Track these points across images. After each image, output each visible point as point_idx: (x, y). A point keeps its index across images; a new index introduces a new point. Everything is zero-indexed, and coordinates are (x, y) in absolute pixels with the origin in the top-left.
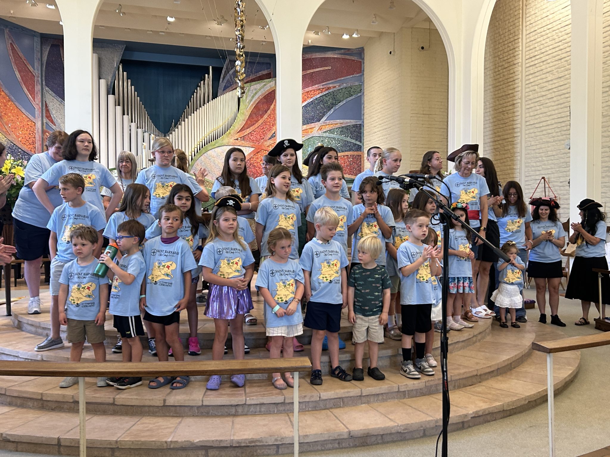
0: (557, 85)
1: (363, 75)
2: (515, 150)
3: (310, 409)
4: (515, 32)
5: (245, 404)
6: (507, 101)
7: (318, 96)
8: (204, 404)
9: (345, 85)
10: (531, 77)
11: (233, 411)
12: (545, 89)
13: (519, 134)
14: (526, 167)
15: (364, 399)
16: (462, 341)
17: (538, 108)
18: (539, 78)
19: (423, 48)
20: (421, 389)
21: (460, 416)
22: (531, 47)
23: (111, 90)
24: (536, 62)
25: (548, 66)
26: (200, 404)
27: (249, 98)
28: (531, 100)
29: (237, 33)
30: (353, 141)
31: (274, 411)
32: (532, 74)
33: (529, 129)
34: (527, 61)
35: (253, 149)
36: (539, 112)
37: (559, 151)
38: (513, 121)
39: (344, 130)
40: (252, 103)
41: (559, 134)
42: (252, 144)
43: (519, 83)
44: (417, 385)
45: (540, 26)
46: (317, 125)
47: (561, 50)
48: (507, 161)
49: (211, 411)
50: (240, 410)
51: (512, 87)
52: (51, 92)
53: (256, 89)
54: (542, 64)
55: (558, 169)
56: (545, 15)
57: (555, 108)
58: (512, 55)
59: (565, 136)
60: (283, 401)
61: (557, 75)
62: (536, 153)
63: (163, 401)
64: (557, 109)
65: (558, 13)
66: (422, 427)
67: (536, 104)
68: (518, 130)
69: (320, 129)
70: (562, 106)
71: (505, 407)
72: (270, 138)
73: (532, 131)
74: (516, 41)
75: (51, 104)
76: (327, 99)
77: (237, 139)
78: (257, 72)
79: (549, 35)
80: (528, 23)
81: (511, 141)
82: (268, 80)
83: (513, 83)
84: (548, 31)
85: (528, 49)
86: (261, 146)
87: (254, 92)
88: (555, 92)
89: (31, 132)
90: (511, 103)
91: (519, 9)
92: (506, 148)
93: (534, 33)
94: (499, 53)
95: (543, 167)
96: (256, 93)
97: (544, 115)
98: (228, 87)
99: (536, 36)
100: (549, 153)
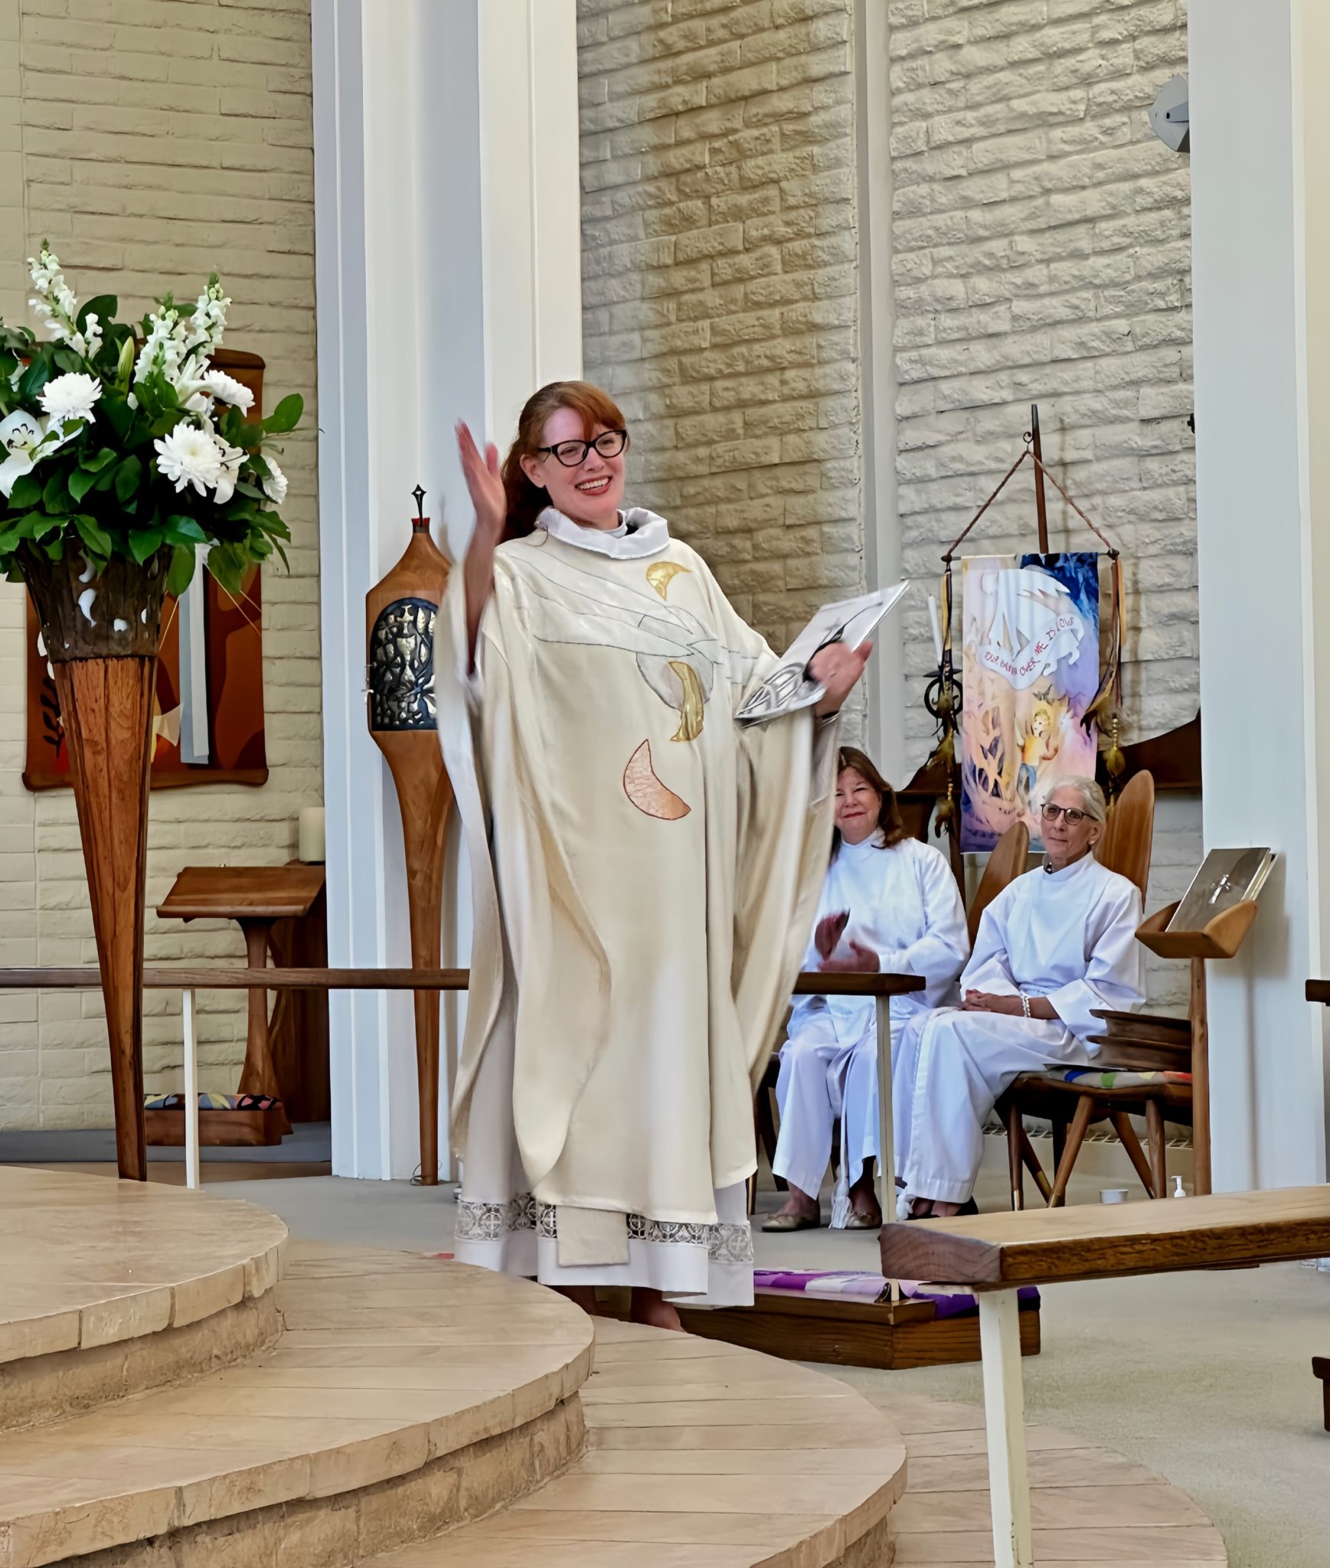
2: (820, 184)
13: (842, 60)
100: (1056, 199)
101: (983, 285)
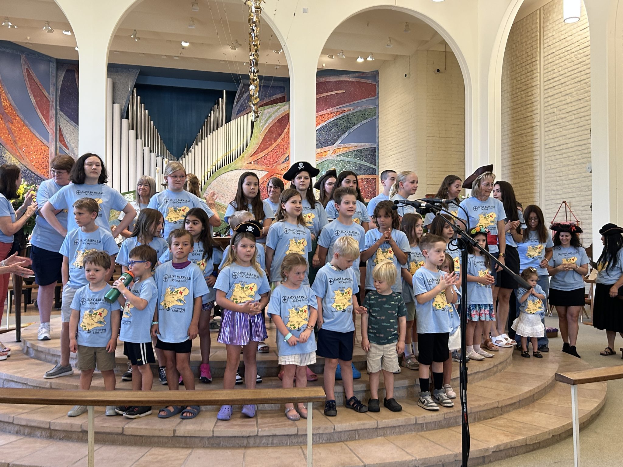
0: (576, 107)
1: (378, 98)
2: (534, 174)
3: (324, 442)
4: (532, 54)
5: (257, 435)
6: (525, 123)
7: (333, 119)
8: (215, 435)
9: (359, 108)
10: (549, 99)
11: (245, 442)
12: (564, 111)
13: (538, 157)
14: (546, 190)
15: (380, 432)
16: (482, 372)
17: (557, 130)
18: (558, 100)
19: (438, 71)
20: (439, 421)
21: (481, 450)
22: (550, 70)
23: (125, 115)
24: (555, 84)
25: (567, 88)
26: (211, 435)
27: (263, 122)
28: (550, 122)
29: (251, 58)
30: (368, 164)
31: (287, 443)
32: (551, 96)
33: (548, 152)
34: (545, 83)
35: (267, 173)
36: (558, 134)
37: (580, 174)
38: (532, 143)
39: (358, 153)
40: (265, 127)
41: (580, 157)
42: (265, 167)
43: (537, 105)
44: (435, 417)
45: (558, 48)
46: (331, 148)
47: (581, 72)
48: (527, 185)
49: (222, 443)
50: (251, 441)
51: (530, 110)
52: (65, 117)
53: (269, 113)
54: (560, 86)
55: (579, 193)
56: (563, 37)
57: (576, 130)
58: (530, 77)
59: (585, 159)
60: (296, 433)
61: (577, 98)
62: (557, 176)
63: (172, 432)
64: (578, 132)
65: (576, 35)
66: (440, 461)
67: (555, 127)
68: (538, 153)
69: (334, 152)
70: (583, 128)
71: (528, 441)
72: (284, 162)
73: (551, 154)
74: (534, 63)
75: (65, 128)
76: (341, 122)
77: (250, 163)
78: (270, 96)
79: (568, 57)
80: (546, 45)
81: (530, 165)
82: (282, 103)
83: (531, 105)
84: (566, 53)
85: (546, 71)
86: (274, 169)
87: (268, 115)
88: (574, 114)
89: (44, 157)
90: (530, 125)
91: (537, 31)
92: (525, 171)
93: (552, 55)
94: (517, 76)
95: (564, 190)
96: (270, 117)
97: (564, 137)
98: (242, 111)
99: (554, 58)
100: (570, 176)
101: (559, 188)
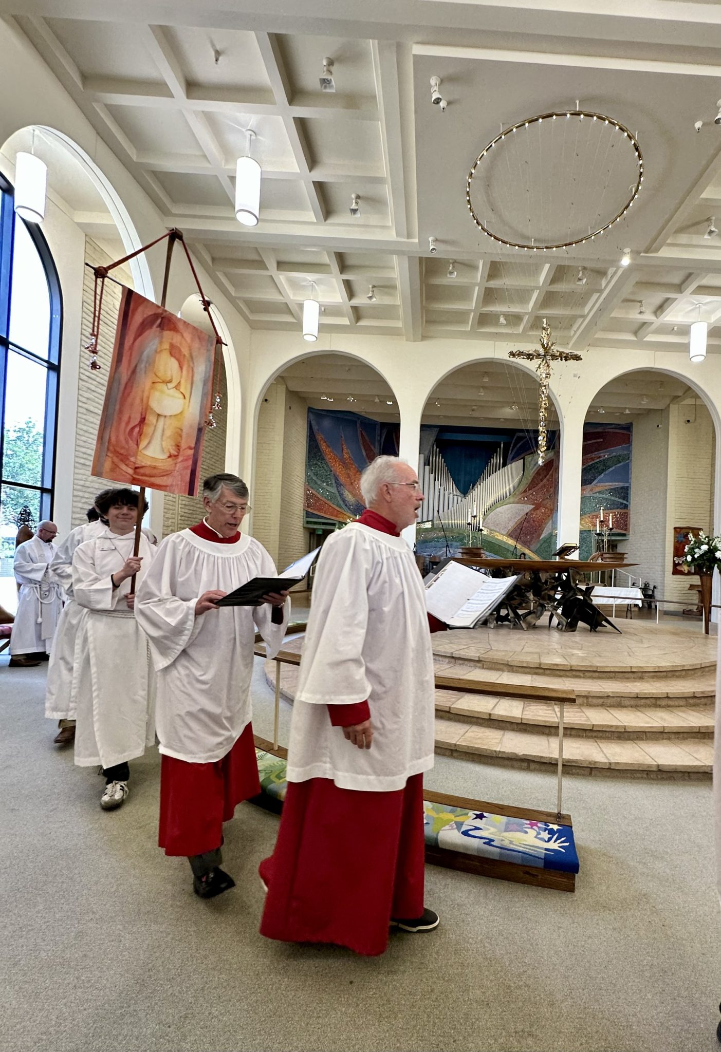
1: (632, 445)
9: (614, 454)
19: (688, 421)
23: (428, 462)
27: (532, 466)
30: (621, 501)
35: (533, 506)
39: (614, 491)
40: (534, 470)
42: (532, 502)
46: (590, 487)
69: (591, 490)
76: (599, 465)
77: (521, 499)
86: (540, 504)
98: (516, 458)
